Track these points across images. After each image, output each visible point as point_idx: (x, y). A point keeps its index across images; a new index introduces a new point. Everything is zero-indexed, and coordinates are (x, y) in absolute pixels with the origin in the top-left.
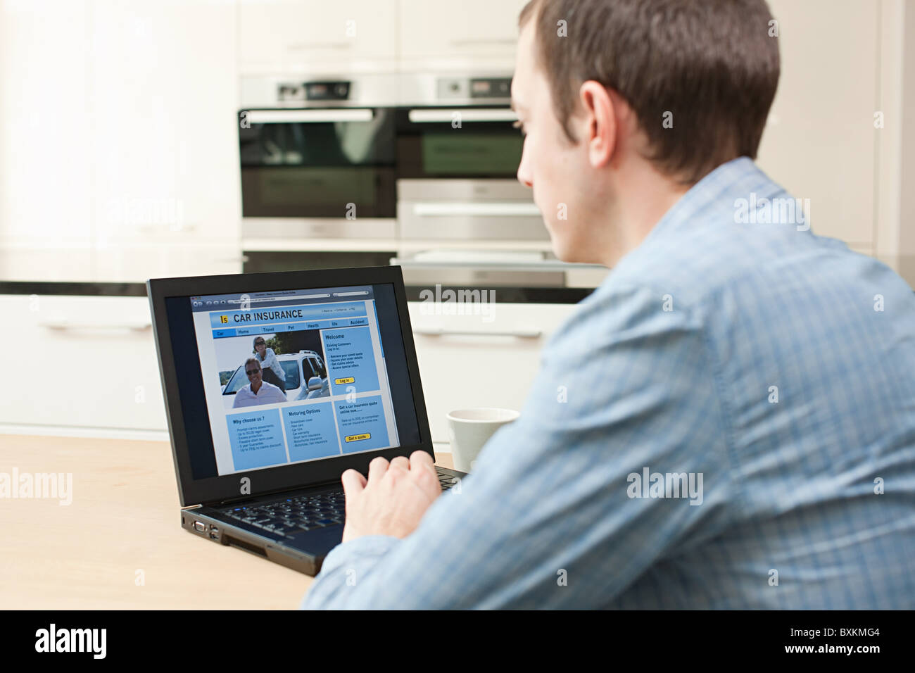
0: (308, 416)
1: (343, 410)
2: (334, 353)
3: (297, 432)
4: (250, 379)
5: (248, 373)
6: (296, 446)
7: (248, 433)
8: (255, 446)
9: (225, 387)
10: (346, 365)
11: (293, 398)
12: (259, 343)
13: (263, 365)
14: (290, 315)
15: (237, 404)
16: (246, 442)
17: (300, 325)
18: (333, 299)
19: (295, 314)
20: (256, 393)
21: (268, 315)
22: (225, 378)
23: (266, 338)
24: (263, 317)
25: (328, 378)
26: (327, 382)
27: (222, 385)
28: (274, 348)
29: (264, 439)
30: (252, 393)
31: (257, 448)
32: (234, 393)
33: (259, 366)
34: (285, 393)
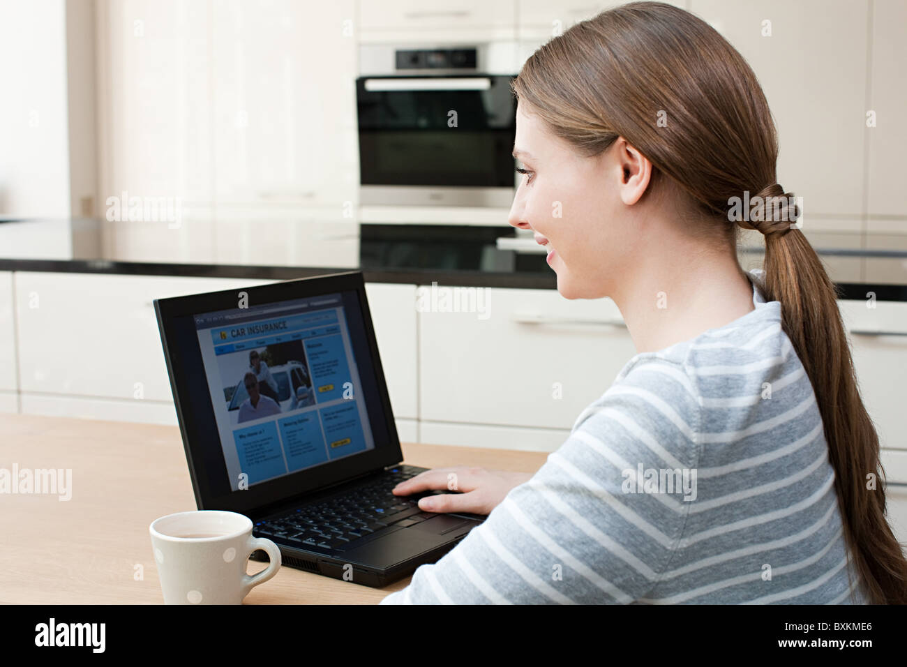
0: (300, 426)
1: (327, 417)
2: (316, 362)
3: (292, 442)
4: (250, 394)
5: (248, 387)
6: (293, 456)
7: (252, 447)
8: (260, 460)
9: (229, 403)
10: (327, 372)
11: (286, 410)
12: (254, 357)
13: (259, 378)
14: (277, 327)
15: (241, 420)
16: (252, 456)
17: (286, 336)
18: (310, 308)
19: (281, 325)
20: (255, 407)
21: (258, 328)
22: (229, 393)
23: (260, 351)
24: (255, 331)
25: (313, 387)
26: (312, 391)
27: (227, 401)
28: (266, 361)
29: (266, 451)
30: (252, 408)
31: (262, 461)
32: (237, 408)
33: (256, 380)
34: (279, 404)
